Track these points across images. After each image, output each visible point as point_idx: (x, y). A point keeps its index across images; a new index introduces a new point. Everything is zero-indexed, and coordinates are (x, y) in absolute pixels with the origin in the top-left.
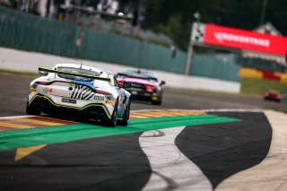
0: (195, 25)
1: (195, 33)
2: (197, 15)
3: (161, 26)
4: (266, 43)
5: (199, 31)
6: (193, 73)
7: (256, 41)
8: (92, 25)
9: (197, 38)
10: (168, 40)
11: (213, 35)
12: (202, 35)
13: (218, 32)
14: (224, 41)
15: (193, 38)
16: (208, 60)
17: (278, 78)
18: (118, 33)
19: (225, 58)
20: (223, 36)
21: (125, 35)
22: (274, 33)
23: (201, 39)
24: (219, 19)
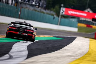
0: (62, 8)
1: (61, 11)
2: (62, 5)
3: (52, 9)
4: (85, 15)
5: (63, 10)
6: (61, 24)
7: (82, 14)
8: (26, 8)
9: (62, 13)
10: (54, 13)
11: (68, 12)
12: (64, 12)
13: (69, 11)
14: (72, 14)
15: (61, 13)
16: (66, 20)
17: (92, 27)
18: (36, 10)
19: (73, 20)
20: (71, 12)
21: (38, 11)
22: (91, 12)
23: (64, 13)
24: (72, 7)
